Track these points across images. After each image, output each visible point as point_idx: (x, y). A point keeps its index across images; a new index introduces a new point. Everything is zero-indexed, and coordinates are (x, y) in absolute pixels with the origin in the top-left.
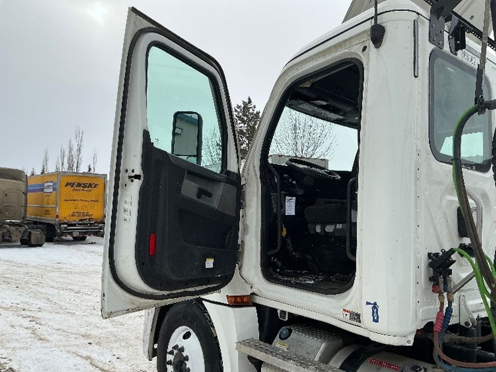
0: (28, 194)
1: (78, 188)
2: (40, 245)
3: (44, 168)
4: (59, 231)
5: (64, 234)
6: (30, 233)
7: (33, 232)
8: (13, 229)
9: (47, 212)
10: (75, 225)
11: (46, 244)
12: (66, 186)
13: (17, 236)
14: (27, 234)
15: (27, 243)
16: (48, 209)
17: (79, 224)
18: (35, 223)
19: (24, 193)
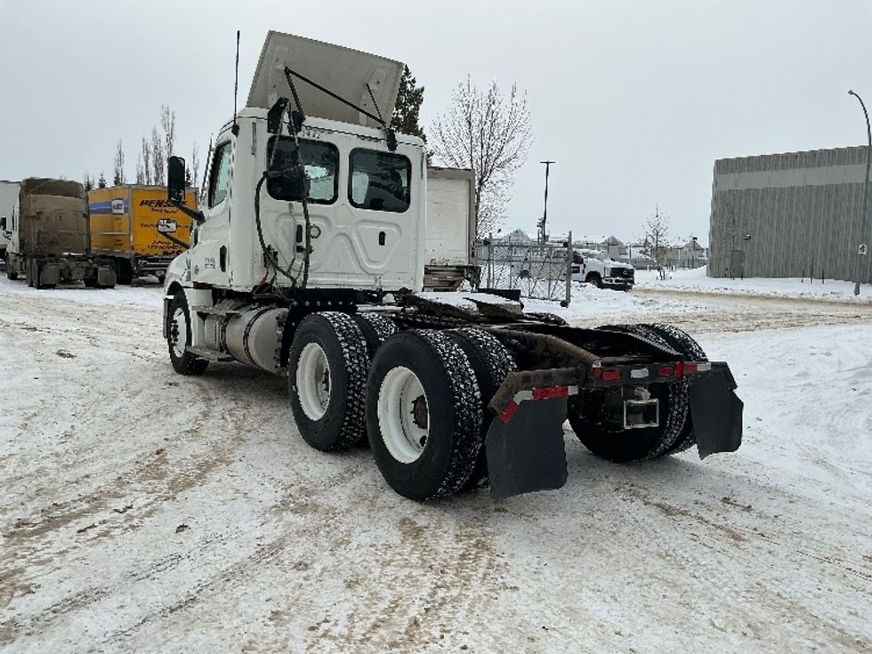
0: (91, 216)
1: (158, 208)
2: (112, 287)
3: (118, 175)
4: (135, 268)
5: (145, 273)
6: (96, 270)
7: (101, 269)
8: (73, 264)
9: (119, 243)
10: (157, 260)
11: (117, 286)
12: (141, 205)
13: (78, 274)
14: (92, 272)
15: (92, 283)
16: (118, 238)
17: (162, 259)
18: (103, 257)
19: (85, 216)
